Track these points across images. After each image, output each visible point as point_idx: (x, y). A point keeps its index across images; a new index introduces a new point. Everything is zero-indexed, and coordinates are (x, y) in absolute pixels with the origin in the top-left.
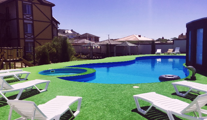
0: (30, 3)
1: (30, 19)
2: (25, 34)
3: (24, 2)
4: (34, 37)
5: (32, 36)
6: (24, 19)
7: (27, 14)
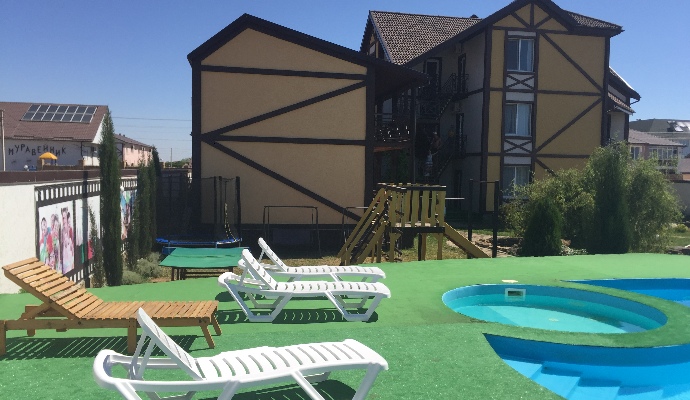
0: (533, 34)
1: (527, 88)
2: (504, 139)
3: (510, 33)
4: (533, 147)
5: (529, 147)
6: (505, 89)
7: (519, 70)
